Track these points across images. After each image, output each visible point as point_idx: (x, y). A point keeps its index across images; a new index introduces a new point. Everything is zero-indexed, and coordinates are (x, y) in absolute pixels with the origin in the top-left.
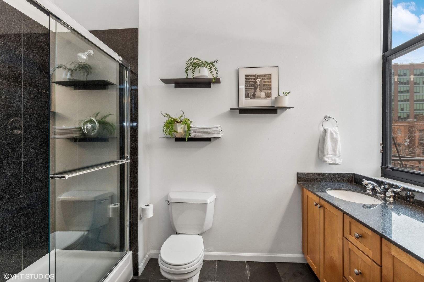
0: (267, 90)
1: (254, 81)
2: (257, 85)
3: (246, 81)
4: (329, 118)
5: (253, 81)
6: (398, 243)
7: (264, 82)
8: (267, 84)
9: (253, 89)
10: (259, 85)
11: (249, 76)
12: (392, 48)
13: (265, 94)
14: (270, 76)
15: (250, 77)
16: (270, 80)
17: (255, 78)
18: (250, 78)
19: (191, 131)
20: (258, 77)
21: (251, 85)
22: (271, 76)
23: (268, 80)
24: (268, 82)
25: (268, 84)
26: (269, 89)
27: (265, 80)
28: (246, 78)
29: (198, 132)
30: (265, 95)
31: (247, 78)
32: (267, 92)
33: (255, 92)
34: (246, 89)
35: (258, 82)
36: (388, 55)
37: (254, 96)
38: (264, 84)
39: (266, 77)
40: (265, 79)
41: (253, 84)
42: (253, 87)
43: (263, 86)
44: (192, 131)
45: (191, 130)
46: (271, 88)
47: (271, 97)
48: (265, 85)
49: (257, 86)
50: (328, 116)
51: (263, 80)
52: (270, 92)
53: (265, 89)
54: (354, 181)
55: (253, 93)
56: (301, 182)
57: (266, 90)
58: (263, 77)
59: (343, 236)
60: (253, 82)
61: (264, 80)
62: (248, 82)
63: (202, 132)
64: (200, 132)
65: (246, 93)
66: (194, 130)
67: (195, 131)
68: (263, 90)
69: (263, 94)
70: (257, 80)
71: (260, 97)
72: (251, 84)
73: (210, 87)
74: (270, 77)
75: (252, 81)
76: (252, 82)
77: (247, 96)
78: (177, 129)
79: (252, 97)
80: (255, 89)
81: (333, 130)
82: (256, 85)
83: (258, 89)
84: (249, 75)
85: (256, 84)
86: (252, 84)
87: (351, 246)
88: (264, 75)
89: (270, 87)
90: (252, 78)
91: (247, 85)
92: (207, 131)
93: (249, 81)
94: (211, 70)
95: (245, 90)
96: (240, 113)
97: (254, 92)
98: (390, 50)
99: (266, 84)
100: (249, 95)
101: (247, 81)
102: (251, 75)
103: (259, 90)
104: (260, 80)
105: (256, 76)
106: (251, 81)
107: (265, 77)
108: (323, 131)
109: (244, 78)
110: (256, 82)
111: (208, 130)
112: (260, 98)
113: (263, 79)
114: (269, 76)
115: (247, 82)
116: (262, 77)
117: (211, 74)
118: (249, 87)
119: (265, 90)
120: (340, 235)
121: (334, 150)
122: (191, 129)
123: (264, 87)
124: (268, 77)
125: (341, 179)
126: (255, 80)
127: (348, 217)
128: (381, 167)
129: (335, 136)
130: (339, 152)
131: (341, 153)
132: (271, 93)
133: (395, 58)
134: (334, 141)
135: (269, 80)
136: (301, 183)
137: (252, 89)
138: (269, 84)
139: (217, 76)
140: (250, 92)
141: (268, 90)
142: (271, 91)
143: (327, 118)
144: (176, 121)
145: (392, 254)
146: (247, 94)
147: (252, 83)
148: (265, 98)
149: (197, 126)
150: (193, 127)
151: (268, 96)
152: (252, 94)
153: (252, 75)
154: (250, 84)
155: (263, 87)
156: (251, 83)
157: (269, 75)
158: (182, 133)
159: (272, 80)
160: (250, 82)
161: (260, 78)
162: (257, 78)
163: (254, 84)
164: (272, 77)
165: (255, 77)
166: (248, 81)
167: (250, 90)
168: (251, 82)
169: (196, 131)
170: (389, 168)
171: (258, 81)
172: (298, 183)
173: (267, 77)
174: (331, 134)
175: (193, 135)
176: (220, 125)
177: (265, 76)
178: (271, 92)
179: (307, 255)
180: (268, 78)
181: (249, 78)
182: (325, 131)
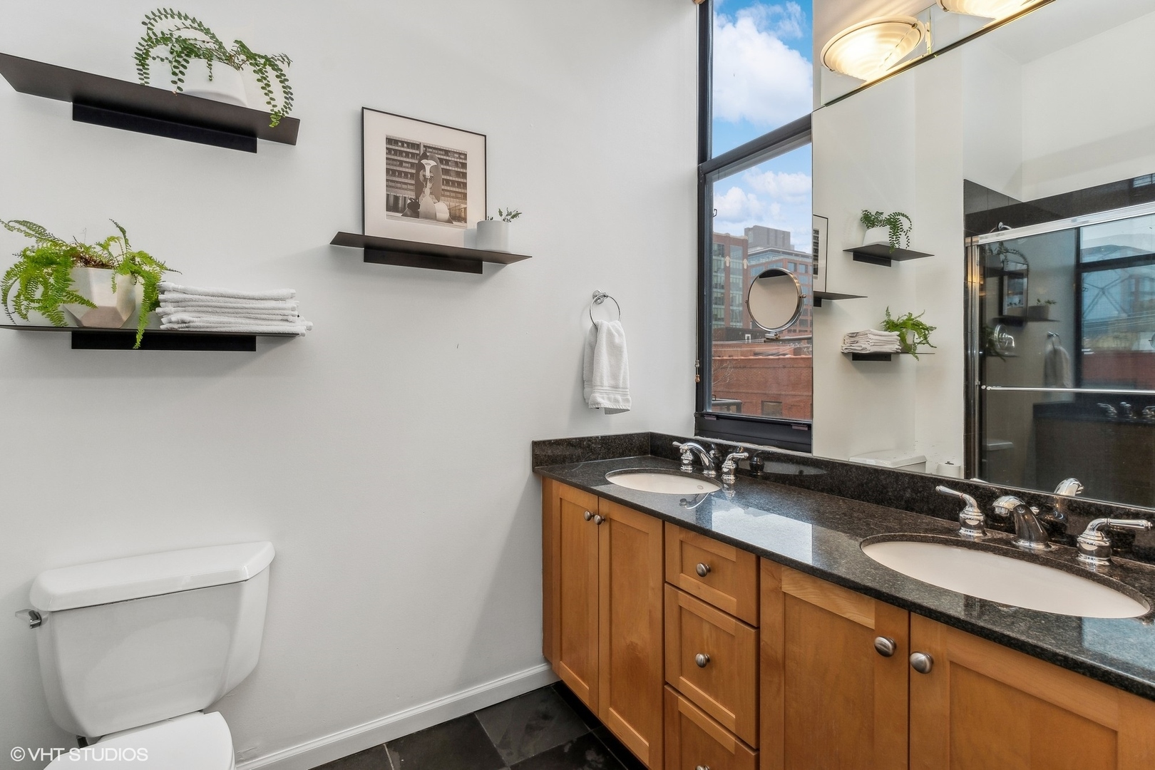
0: (453, 197)
1: (413, 161)
2: (424, 176)
3: (390, 157)
4: (605, 296)
5: (411, 161)
6: (800, 560)
7: (446, 172)
8: (454, 179)
9: (412, 187)
10: (430, 179)
11: (400, 144)
12: (713, 158)
13: (449, 209)
14: (463, 157)
15: (403, 146)
16: (462, 170)
17: (417, 154)
18: (402, 149)
19: (161, 304)
20: (428, 154)
21: (406, 174)
22: (466, 159)
23: (456, 169)
24: (458, 174)
25: (457, 179)
26: (460, 196)
27: (448, 168)
28: (388, 146)
29: (200, 309)
30: (448, 211)
31: (394, 150)
32: (454, 203)
33: (418, 197)
34: (391, 184)
35: (428, 168)
36: (709, 170)
37: (413, 210)
38: (445, 177)
39: (450, 159)
40: (447, 162)
41: (410, 171)
42: (413, 182)
43: (443, 184)
44: (170, 304)
45: (165, 301)
46: (465, 196)
47: (466, 222)
48: (447, 182)
49: (425, 179)
50: (602, 291)
51: (442, 166)
52: (463, 206)
53: (448, 194)
54: (651, 450)
55: (410, 199)
56: (541, 465)
57: (449, 196)
58: (444, 156)
59: (664, 581)
60: (412, 165)
61: (445, 167)
62: (395, 163)
63: (218, 310)
64: (210, 309)
65: (388, 195)
66: (177, 302)
67: (183, 304)
68: (444, 196)
69: (442, 209)
70: (424, 162)
71: (432, 217)
72: (404, 170)
73: (254, 149)
74: (464, 161)
75: (407, 160)
76: (407, 165)
77: (393, 206)
78: (90, 292)
79: (409, 213)
80: (419, 189)
81: (613, 326)
82: (421, 178)
83: (427, 190)
84: (401, 142)
85: (421, 173)
86: (407, 170)
87: (684, 600)
88: (447, 152)
89: (463, 191)
90: (408, 150)
91: (392, 170)
92: (239, 305)
93: (399, 158)
94: (265, 79)
95: (387, 186)
96: (367, 258)
97: (414, 197)
98: (709, 159)
99: (451, 178)
100: (400, 205)
101: (393, 157)
102: (406, 143)
103: (431, 194)
104: (433, 163)
105: (422, 149)
106: (405, 159)
107: (448, 158)
108: (591, 331)
109: (383, 146)
110: (422, 167)
111: (245, 305)
112: (432, 219)
113: (441, 160)
114: (461, 158)
115: (391, 162)
116: (439, 156)
117: (266, 94)
118: (400, 180)
119: (447, 196)
120: (655, 580)
121: (615, 376)
122: (161, 297)
123: (446, 188)
124: (458, 160)
125: (626, 448)
126: (420, 161)
127: (676, 528)
128: (695, 414)
129: (617, 340)
130: (624, 379)
131: (628, 383)
132: (465, 209)
133: (719, 178)
134: (615, 350)
135: (459, 170)
136: (542, 469)
137: (409, 187)
138: (460, 180)
139: (288, 106)
140: (401, 194)
141: (457, 198)
142: (466, 204)
143: (599, 298)
144: (81, 258)
145: (783, 590)
146: (392, 199)
147: (407, 168)
148: (449, 221)
149: (191, 287)
150: (175, 290)
151: (457, 217)
152: (409, 201)
153: (408, 144)
154: (401, 169)
155: (443, 187)
156: (405, 167)
157: (460, 154)
158: (119, 310)
159: (469, 171)
160: (401, 163)
161: (432, 158)
162: (425, 156)
163: (414, 171)
164: (469, 162)
165: (417, 152)
166: (396, 158)
167: (403, 189)
168: (404, 164)
169: (189, 303)
170: (710, 414)
171: (429, 164)
172: (534, 470)
173: (453, 159)
174: (610, 334)
175: (172, 318)
176: (293, 291)
177: (448, 156)
178: (465, 206)
179: (561, 659)
180: (456, 162)
181: (399, 148)
182: (596, 327)
